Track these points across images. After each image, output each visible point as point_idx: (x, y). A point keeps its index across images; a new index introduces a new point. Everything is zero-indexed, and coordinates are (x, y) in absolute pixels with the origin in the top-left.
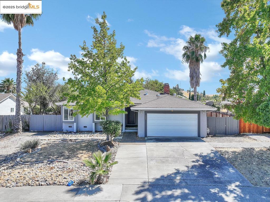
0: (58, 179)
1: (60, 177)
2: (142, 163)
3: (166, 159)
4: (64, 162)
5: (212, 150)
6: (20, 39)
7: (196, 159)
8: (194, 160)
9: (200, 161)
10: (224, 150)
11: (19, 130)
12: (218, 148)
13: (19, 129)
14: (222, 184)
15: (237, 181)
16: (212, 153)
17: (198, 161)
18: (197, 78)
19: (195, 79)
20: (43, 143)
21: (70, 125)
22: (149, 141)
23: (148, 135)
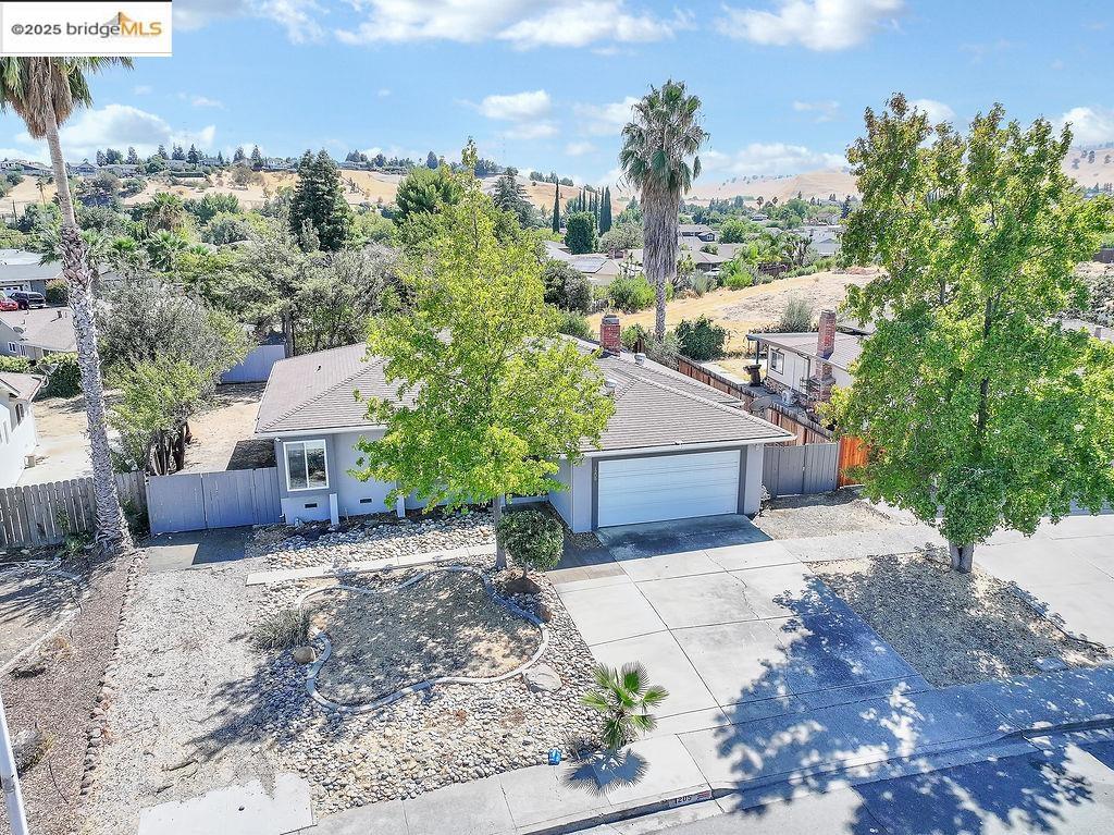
5: (808, 578)
7: (787, 620)
8: (785, 622)
9: (799, 624)
14: (875, 693)
15: (900, 679)
16: (810, 587)
17: (793, 625)
21: (309, 500)
22: (619, 551)
23: (600, 524)
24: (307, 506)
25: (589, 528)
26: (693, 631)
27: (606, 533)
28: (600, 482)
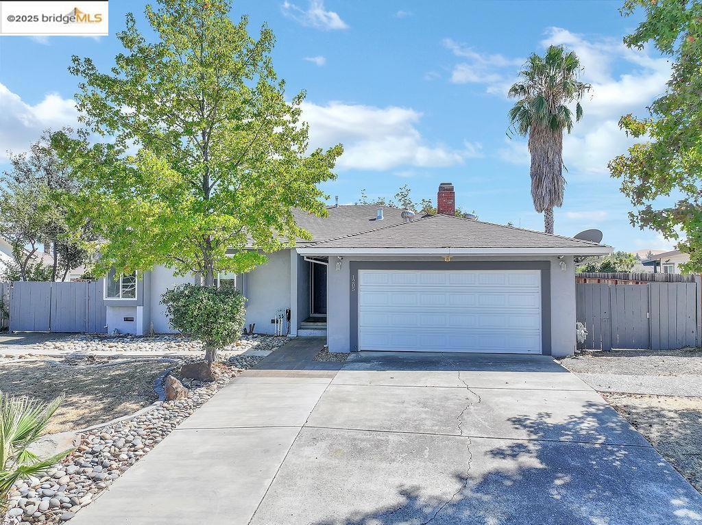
5: (591, 405)
7: (510, 443)
8: (503, 444)
9: (529, 452)
10: (641, 404)
12: (615, 396)
16: (588, 414)
17: (517, 450)
18: (553, 179)
19: (546, 183)
21: (128, 314)
22: (356, 365)
23: (361, 346)
24: (126, 319)
25: (347, 348)
26: (336, 432)
27: (363, 354)
28: (361, 294)
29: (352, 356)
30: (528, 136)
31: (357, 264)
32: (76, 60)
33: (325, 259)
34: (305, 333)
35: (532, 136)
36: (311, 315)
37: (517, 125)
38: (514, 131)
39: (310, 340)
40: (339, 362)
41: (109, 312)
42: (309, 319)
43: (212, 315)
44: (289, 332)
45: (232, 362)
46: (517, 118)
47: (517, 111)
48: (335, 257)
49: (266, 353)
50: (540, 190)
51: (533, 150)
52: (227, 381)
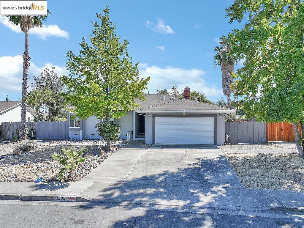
0: (29, 176)
1: (33, 175)
2: (130, 164)
3: (160, 162)
4: (47, 163)
6: (26, 41)
10: (234, 156)
11: (24, 138)
12: (229, 154)
13: (24, 136)
14: (207, 185)
15: (228, 183)
19: (228, 84)
20: (39, 148)
21: (77, 133)
22: (155, 147)
23: (156, 142)
25: (152, 143)
26: (148, 161)
27: (157, 145)
28: (156, 125)
29: (153, 145)
30: (221, 67)
31: (155, 116)
32: (68, 52)
33: (144, 114)
34: (137, 139)
35: (222, 66)
36: (139, 133)
37: (217, 62)
38: (216, 65)
39: (139, 141)
40: (149, 146)
41: (70, 132)
42: (139, 134)
43: (111, 131)
44: (132, 139)
45: (115, 146)
46: (217, 60)
47: (216, 57)
48: (148, 113)
49: (126, 144)
50: (225, 87)
51: (223, 72)
52: (115, 151)
